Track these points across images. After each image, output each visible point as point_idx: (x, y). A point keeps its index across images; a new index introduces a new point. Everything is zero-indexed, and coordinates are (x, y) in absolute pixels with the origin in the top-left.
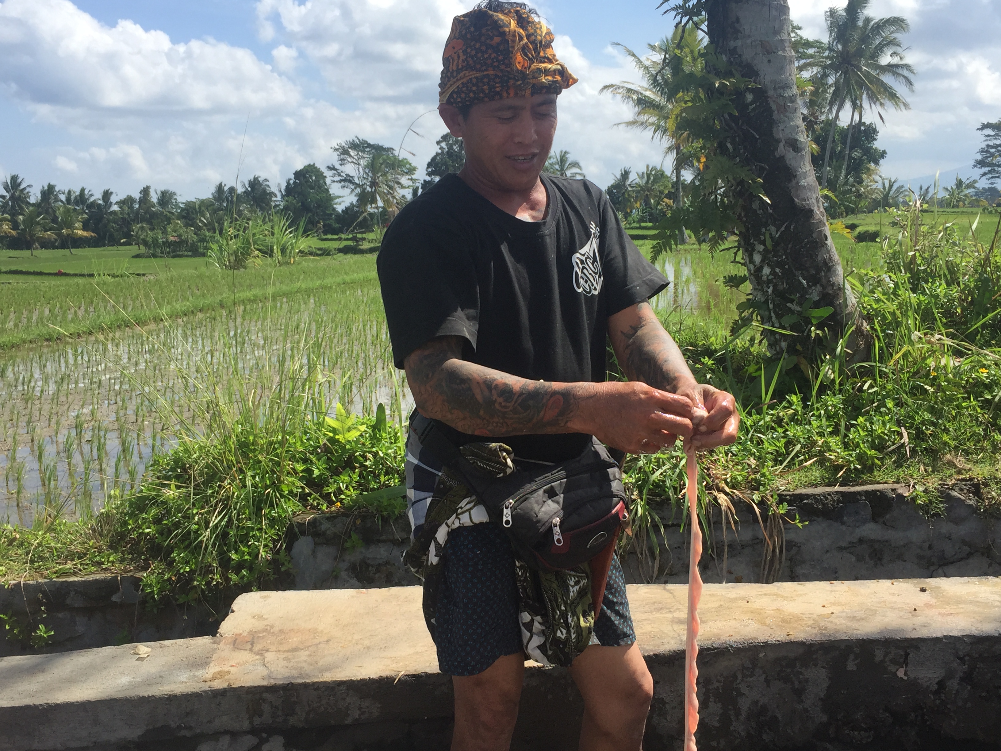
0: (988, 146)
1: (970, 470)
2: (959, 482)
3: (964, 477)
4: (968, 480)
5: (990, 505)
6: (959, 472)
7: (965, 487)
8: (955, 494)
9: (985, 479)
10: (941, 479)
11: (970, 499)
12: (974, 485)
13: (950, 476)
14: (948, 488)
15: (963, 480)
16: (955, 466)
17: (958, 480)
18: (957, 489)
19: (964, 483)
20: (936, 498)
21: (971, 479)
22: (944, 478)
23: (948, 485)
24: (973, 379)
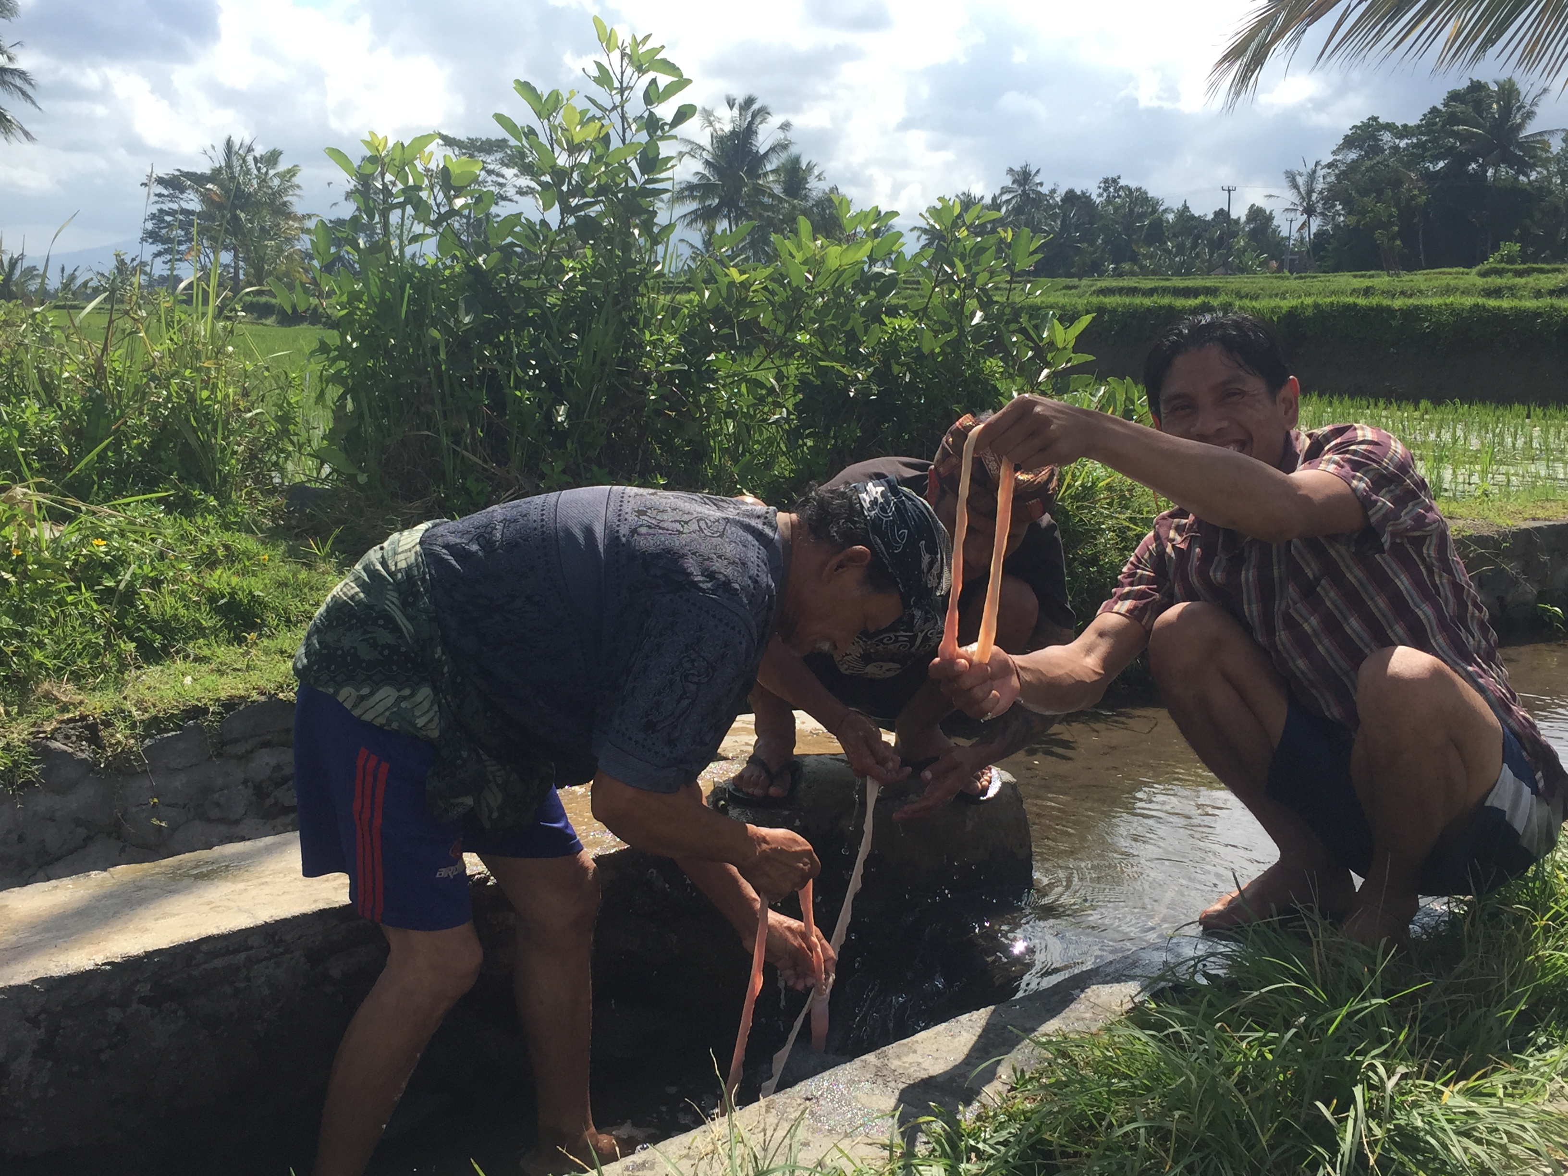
0: (161, 211)
1: (81, 703)
2: (64, 725)
3: (71, 715)
4: (78, 721)
5: (115, 756)
6: (64, 709)
7: (73, 732)
8: (57, 745)
9: (106, 715)
10: (34, 724)
11: (82, 751)
12: (87, 727)
13: (49, 717)
14: (46, 738)
15: (70, 720)
16: (56, 700)
17: (62, 722)
18: (60, 737)
19: (71, 725)
20: (25, 756)
21: (83, 718)
22: (39, 721)
23: (45, 732)
24: (85, 556)
